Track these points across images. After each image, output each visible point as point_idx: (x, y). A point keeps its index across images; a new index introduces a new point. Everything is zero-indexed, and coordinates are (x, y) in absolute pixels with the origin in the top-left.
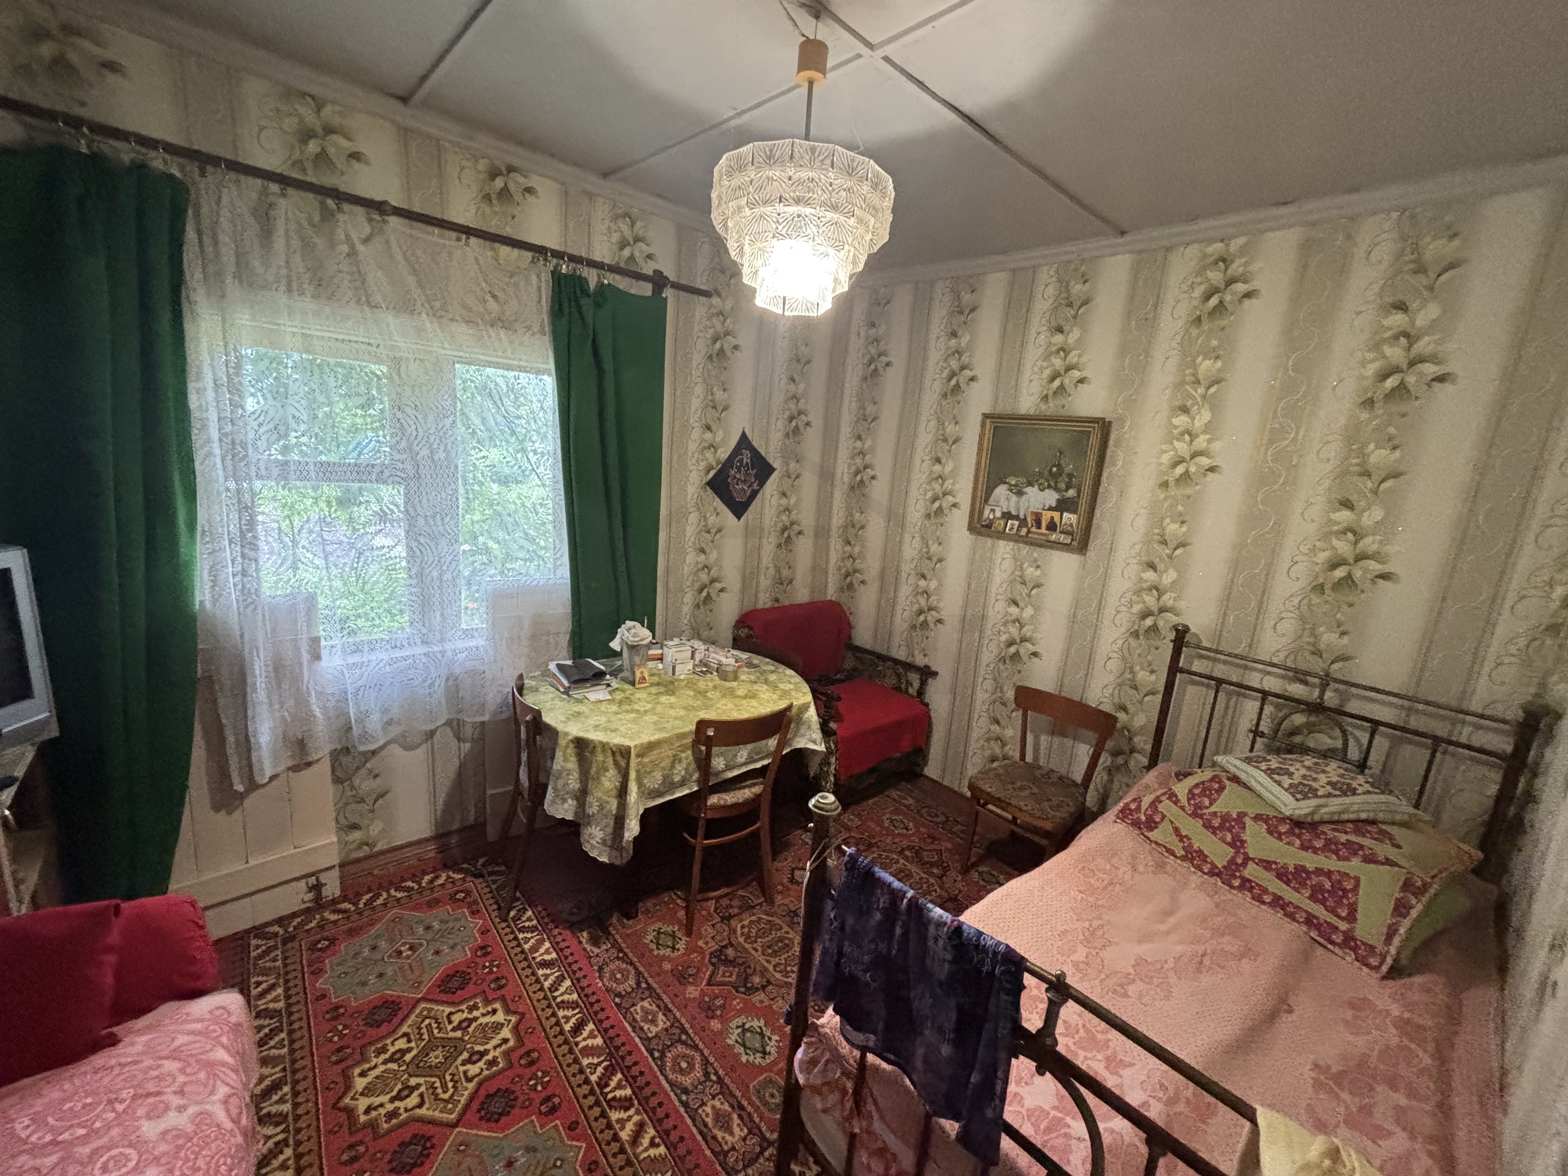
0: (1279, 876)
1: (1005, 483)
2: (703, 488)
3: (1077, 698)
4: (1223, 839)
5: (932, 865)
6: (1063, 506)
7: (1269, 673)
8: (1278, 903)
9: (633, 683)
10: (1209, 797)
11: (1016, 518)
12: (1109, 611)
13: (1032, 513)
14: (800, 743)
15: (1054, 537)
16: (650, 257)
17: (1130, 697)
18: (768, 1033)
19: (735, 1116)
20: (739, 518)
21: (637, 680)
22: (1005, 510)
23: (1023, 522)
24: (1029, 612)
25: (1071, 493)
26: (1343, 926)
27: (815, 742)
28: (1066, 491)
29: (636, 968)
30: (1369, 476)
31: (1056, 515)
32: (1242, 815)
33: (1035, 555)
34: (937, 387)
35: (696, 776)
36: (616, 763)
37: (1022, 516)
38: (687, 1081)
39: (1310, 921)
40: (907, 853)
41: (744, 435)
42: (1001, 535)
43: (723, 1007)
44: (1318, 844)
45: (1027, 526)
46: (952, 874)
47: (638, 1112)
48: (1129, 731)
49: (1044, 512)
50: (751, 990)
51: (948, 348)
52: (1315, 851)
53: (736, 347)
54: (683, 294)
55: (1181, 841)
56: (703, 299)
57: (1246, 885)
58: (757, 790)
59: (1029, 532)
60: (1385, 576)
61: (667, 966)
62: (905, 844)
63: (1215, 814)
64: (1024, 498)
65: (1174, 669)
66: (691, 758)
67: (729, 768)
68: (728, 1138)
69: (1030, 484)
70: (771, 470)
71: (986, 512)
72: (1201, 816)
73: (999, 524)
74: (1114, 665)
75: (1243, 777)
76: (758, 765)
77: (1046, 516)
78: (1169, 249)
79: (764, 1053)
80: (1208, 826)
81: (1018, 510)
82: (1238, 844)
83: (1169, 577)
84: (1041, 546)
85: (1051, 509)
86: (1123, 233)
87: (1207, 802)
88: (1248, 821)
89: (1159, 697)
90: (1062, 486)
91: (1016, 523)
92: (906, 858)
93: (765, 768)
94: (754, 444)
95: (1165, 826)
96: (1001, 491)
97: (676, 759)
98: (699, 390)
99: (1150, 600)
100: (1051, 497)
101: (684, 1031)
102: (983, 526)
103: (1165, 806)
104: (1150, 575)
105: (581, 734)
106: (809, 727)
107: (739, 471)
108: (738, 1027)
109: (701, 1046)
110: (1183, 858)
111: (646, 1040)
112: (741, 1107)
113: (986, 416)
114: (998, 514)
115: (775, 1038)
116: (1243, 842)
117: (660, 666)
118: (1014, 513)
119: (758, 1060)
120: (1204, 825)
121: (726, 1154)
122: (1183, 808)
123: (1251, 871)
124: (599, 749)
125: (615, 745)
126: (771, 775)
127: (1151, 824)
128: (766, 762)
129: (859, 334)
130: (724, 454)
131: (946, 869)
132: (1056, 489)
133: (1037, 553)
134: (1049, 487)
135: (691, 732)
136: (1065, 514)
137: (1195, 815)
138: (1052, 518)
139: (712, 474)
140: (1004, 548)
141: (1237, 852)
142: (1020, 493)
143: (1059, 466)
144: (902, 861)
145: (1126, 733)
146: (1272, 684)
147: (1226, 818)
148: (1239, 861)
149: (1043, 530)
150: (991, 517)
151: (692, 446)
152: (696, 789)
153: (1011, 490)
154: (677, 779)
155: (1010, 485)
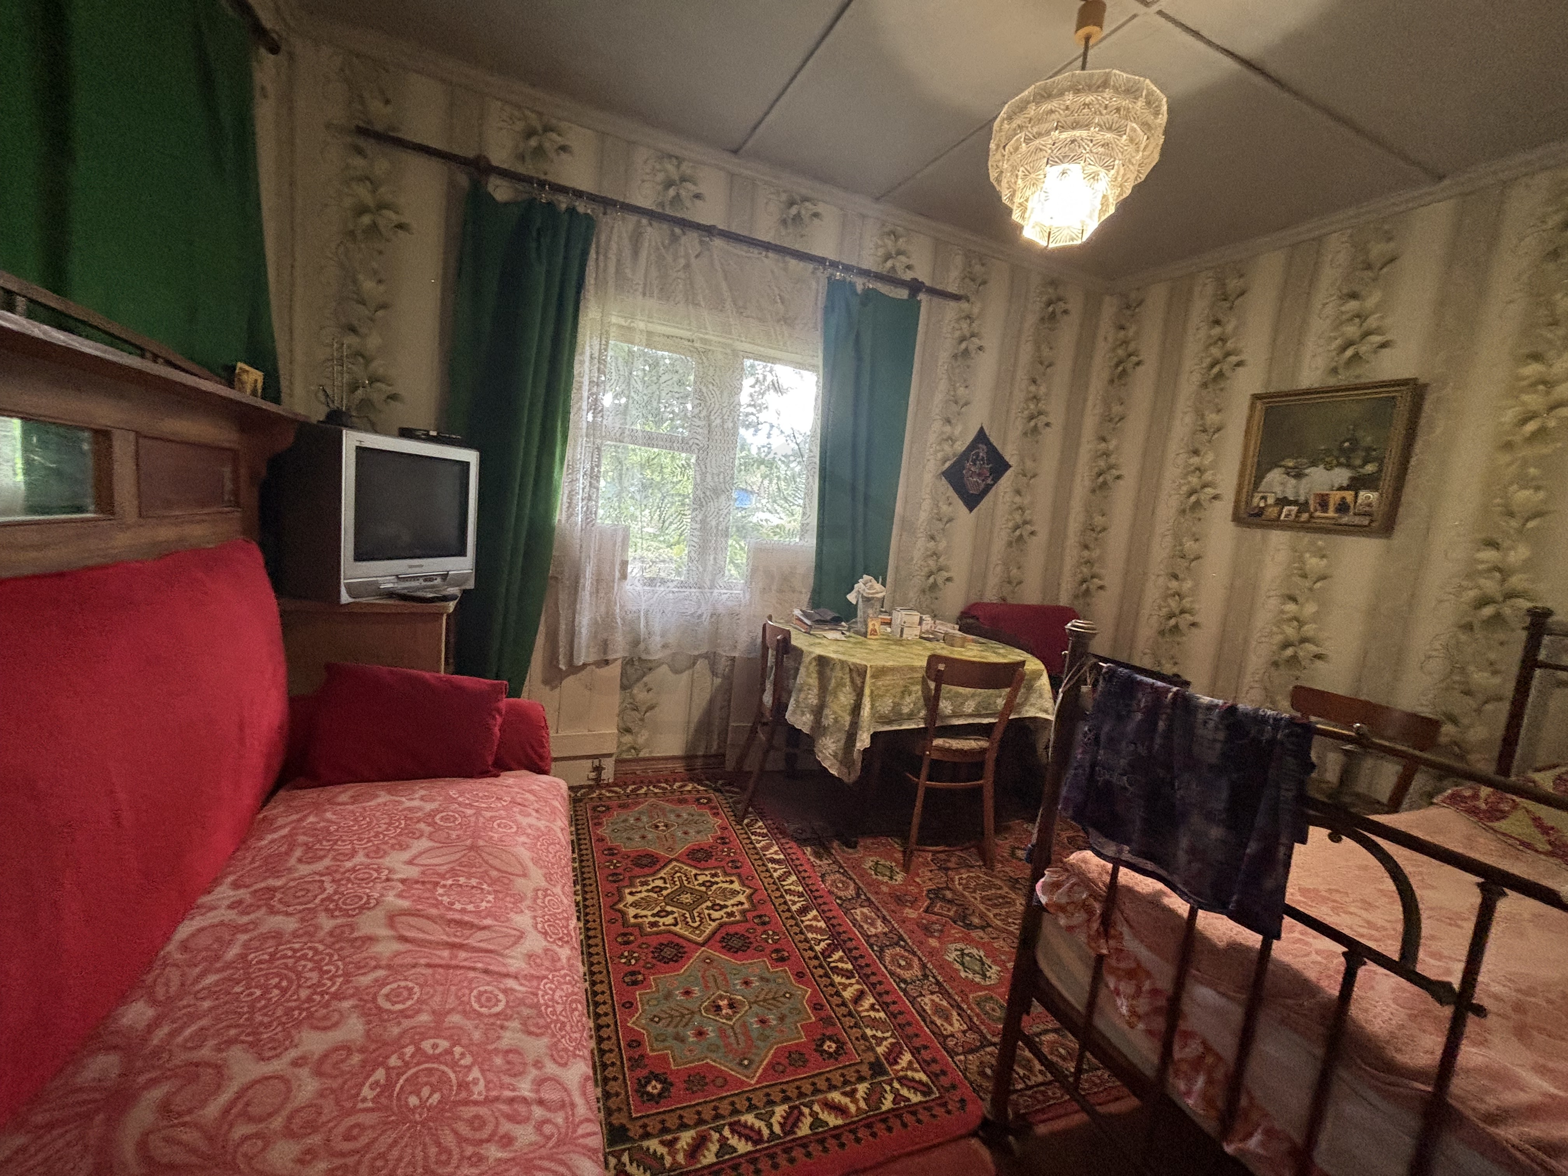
1: (1280, 466)
2: (938, 477)
6: (1356, 484)
9: (865, 635)
11: (1295, 503)
12: (1427, 601)
13: (1317, 495)
14: (1030, 712)
15: (1345, 520)
16: (909, 267)
17: (1460, 705)
18: (988, 961)
19: (955, 1013)
20: (971, 510)
21: (869, 630)
22: (1280, 496)
24: (1311, 608)
27: (1046, 711)
29: (855, 883)
31: (1349, 495)
33: (1320, 542)
34: (1196, 378)
35: (923, 713)
36: (852, 681)
37: (1302, 500)
38: (907, 975)
41: (982, 429)
42: (1275, 524)
43: (941, 931)
47: (858, 983)
48: (1459, 747)
49: (1332, 493)
50: (970, 926)
51: (1210, 336)
53: (980, 348)
54: (937, 298)
55: (1545, 834)
56: (953, 304)
58: (984, 744)
59: (1311, 517)
61: (885, 889)
64: (1304, 481)
66: (920, 693)
67: (955, 715)
68: (949, 1028)
69: (1314, 464)
70: (1007, 466)
71: (1256, 500)
73: (1272, 512)
74: (1437, 665)
76: (986, 721)
78: (1506, 185)
79: (984, 976)
81: (1297, 493)
83: (1519, 554)
84: (1328, 531)
85: (1341, 488)
86: (1441, 178)
89: (1505, 707)
90: (1358, 462)
91: (1295, 509)
93: (991, 726)
94: (992, 440)
96: (1275, 477)
97: (906, 691)
98: (943, 385)
99: (1490, 585)
100: (1342, 476)
101: (901, 938)
102: (1252, 515)
104: (1489, 555)
105: (822, 653)
106: (1041, 696)
107: (975, 464)
108: (956, 950)
109: (919, 953)
110: (1549, 854)
111: (867, 937)
112: (960, 1008)
113: (1256, 397)
114: (1271, 501)
115: (995, 968)
117: (889, 630)
118: (1292, 498)
119: (978, 978)
121: (946, 1037)
124: (838, 667)
125: (853, 664)
126: (997, 734)
127: (1496, 814)
128: (992, 720)
129: (1106, 338)
130: (960, 447)
132: (1348, 466)
134: (1340, 465)
135: (921, 667)
136: (1361, 493)
138: (1344, 498)
139: (947, 465)
140: (1278, 538)
142: (1299, 476)
143: (1352, 440)
145: (1456, 749)
149: (1331, 514)
150: (1262, 505)
151: (932, 438)
152: (922, 726)
153: (1288, 474)
154: (906, 710)
155: (1287, 468)
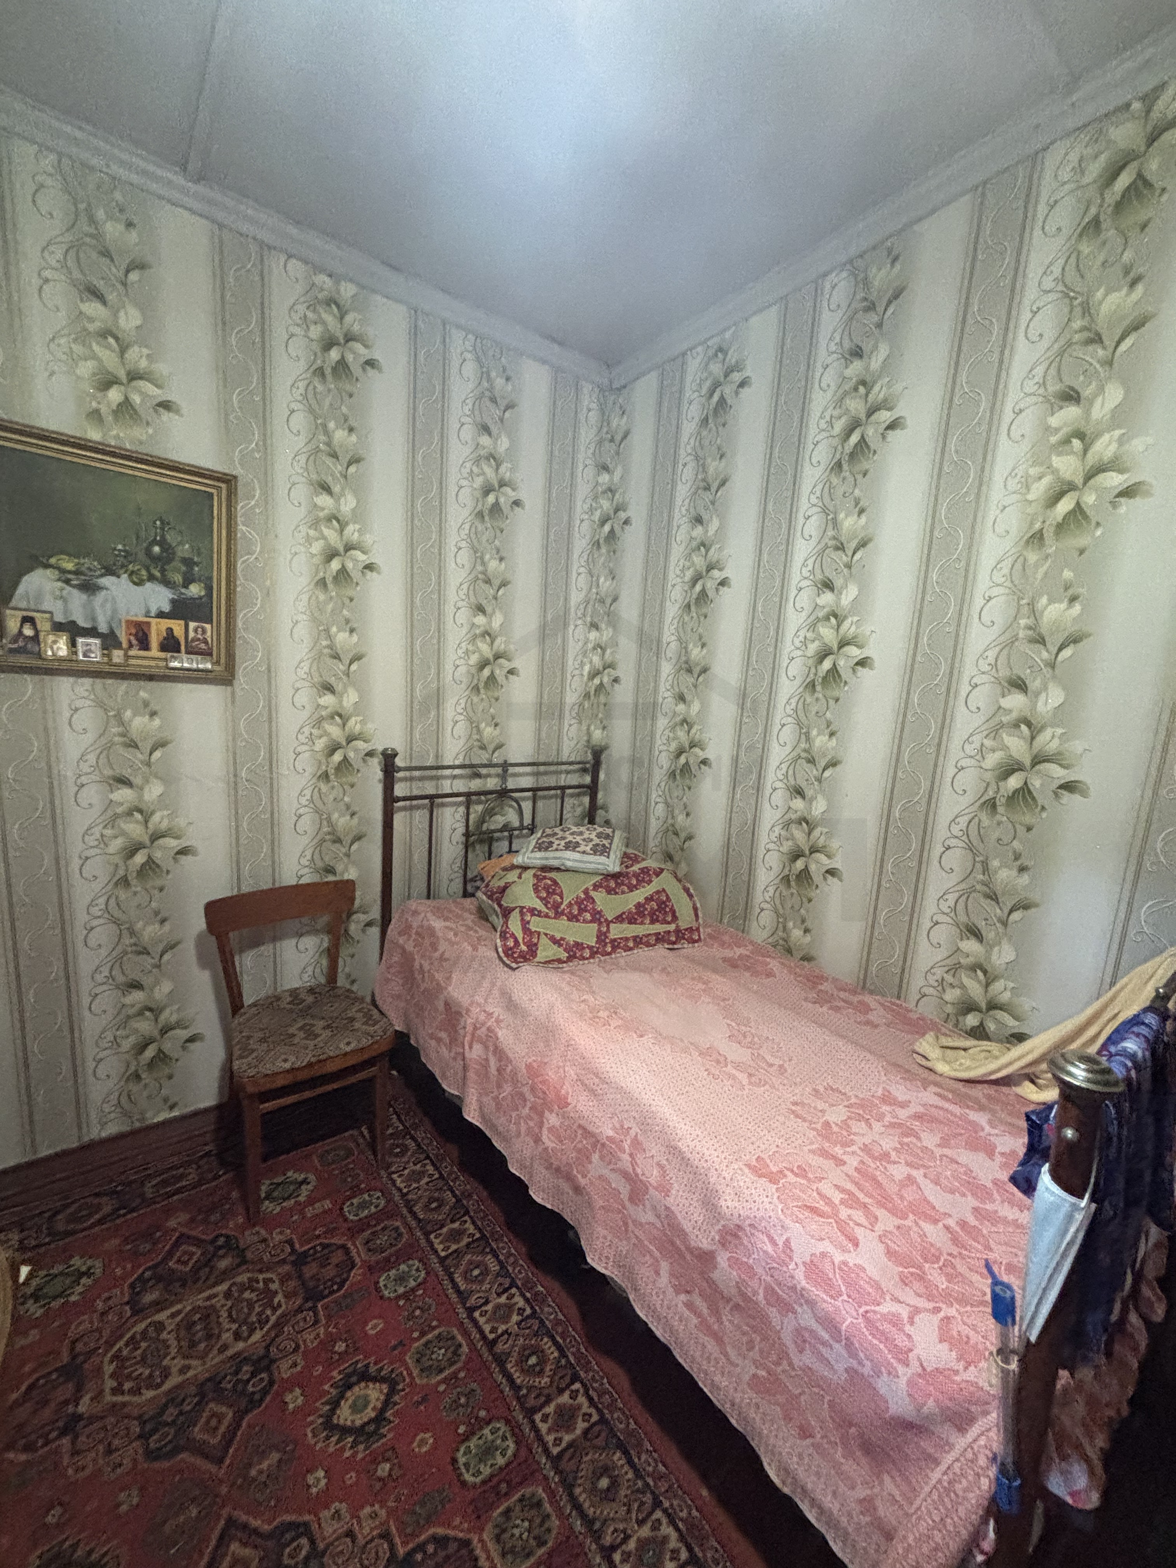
0: (632, 921)
1: (47, 566)
4: (585, 921)
6: (183, 611)
8: (638, 941)
10: (554, 893)
12: (285, 756)
17: (333, 855)
23: (110, 641)
24: (153, 791)
25: (195, 590)
26: (673, 926)
28: (186, 585)
31: (177, 627)
32: (586, 891)
33: (143, 694)
37: (103, 628)
39: (657, 938)
44: (634, 882)
45: (118, 646)
49: (154, 621)
52: (636, 887)
55: (560, 945)
57: (616, 945)
59: (127, 657)
60: (511, 671)
63: (570, 905)
64: (101, 596)
65: (389, 800)
69: (110, 571)
71: (13, 624)
72: (562, 913)
74: (307, 823)
75: (555, 863)
77: (157, 629)
80: (572, 918)
81: (94, 619)
82: (597, 917)
83: (351, 698)
84: (153, 679)
85: (161, 615)
87: (558, 898)
88: (592, 893)
90: (178, 578)
91: (96, 642)
95: (544, 940)
96: (40, 584)
99: (335, 731)
100: (159, 596)
103: (536, 924)
104: (328, 700)
110: (570, 958)
116: (600, 912)
118: (82, 623)
120: (569, 920)
122: (547, 916)
123: (616, 931)
127: (533, 949)
132: (167, 583)
133: (144, 691)
134: (151, 578)
136: (192, 625)
137: (558, 915)
138: (170, 630)
140: (74, 693)
141: (600, 923)
142: (89, 588)
143: (162, 543)
147: (579, 902)
148: (604, 929)
149: (155, 652)
153: (67, 582)
155: (63, 571)
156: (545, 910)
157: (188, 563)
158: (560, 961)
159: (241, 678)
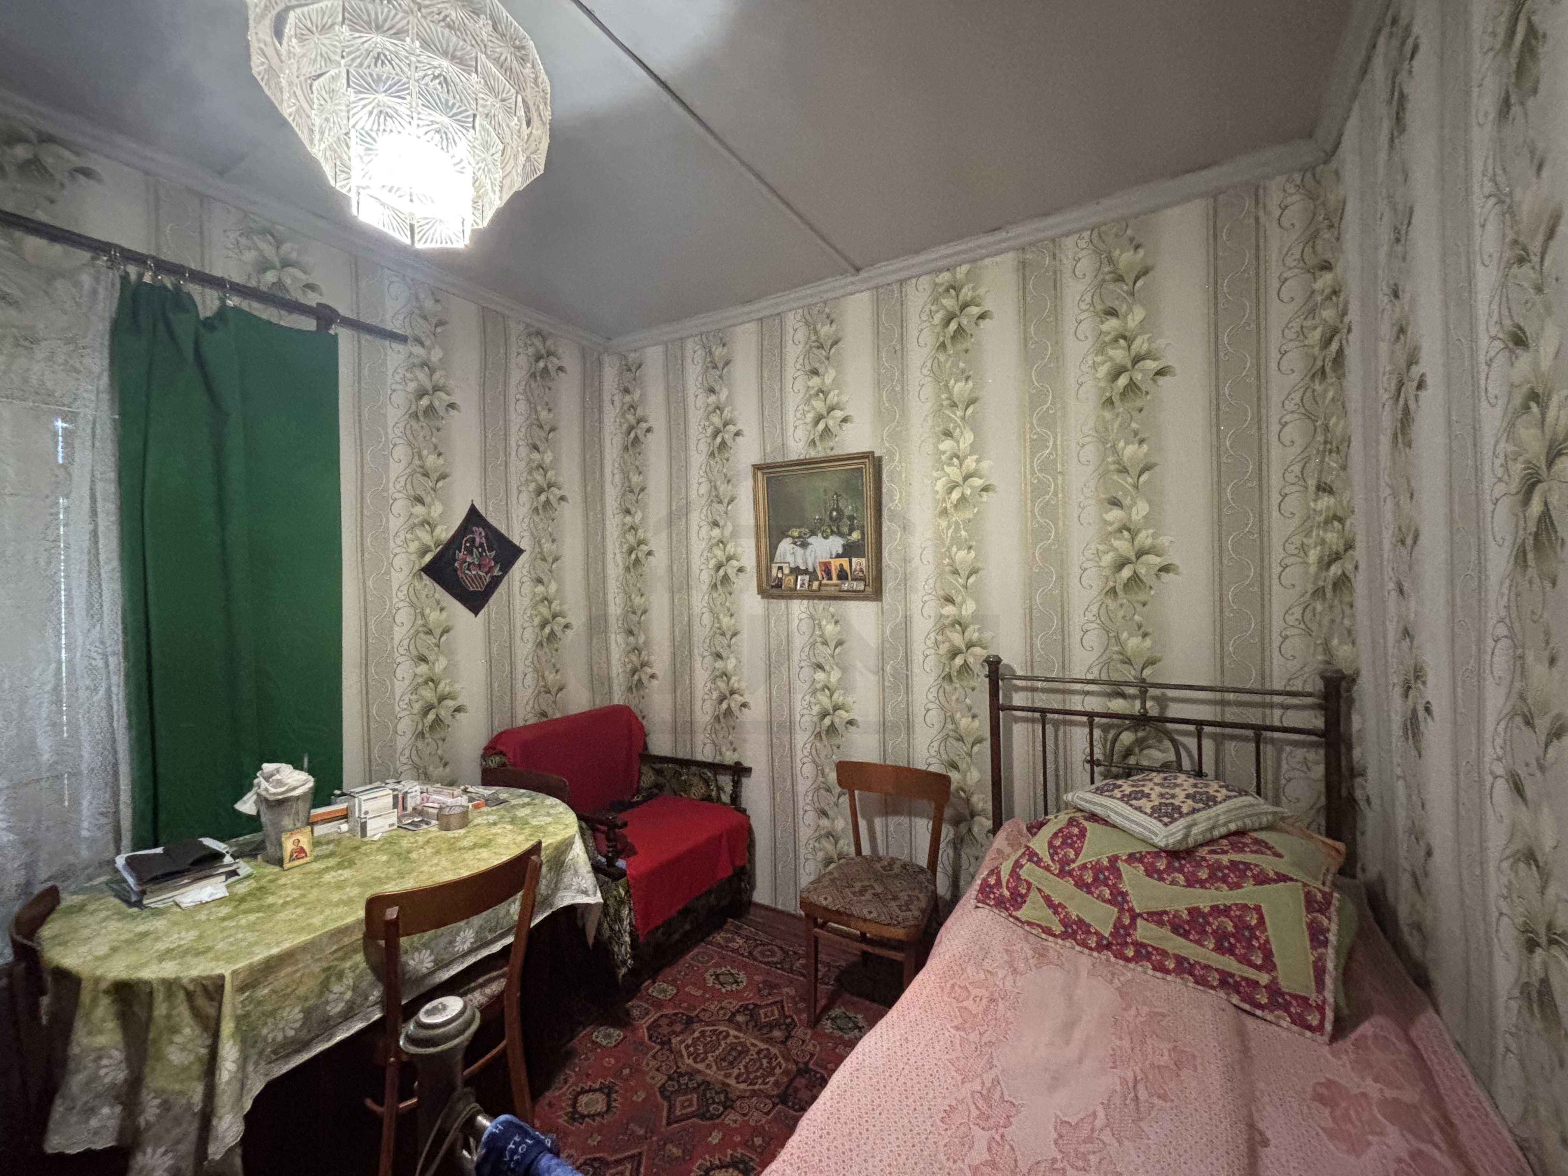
0: (1176, 929)
1: (788, 536)
2: (417, 575)
3: (903, 763)
4: (1100, 897)
5: (772, 1026)
6: (850, 550)
7: (1087, 693)
8: (1184, 967)
9: (280, 862)
10: (1071, 846)
11: (806, 572)
12: (917, 658)
13: (820, 563)
14: (566, 899)
16: (311, 287)
17: (958, 750)
20: (476, 614)
21: (287, 854)
22: (792, 565)
23: (813, 575)
24: (836, 675)
25: (856, 536)
26: (1264, 978)
27: (585, 893)
28: (850, 534)
30: (1127, 472)
31: (845, 562)
32: (1113, 860)
33: (832, 610)
34: (703, 447)
35: (376, 994)
36: (196, 1013)
37: (811, 569)
39: (1226, 982)
40: (740, 1018)
41: (473, 511)
42: (792, 594)
44: (1203, 874)
45: (817, 580)
46: (799, 1032)
48: (964, 792)
49: (832, 561)
51: (708, 405)
52: (1202, 884)
53: (452, 406)
54: (366, 338)
55: (1056, 913)
56: (397, 346)
57: (1143, 953)
58: (495, 988)
59: (820, 585)
60: (1165, 569)
62: (735, 1004)
63: (1084, 867)
64: (810, 549)
65: (996, 708)
66: (363, 965)
67: (441, 965)
69: (813, 533)
70: (518, 552)
71: (774, 571)
72: (1070, 873)
74: (934, 717)
75: (1099, 811)
76: (496, 948)
77: (835, 564)
78: (902, 282)
80: (1080, 884)
81: (806, 563)
82: (1118, 898)
83: (969, 608)
84: (835, 598)
85: (838, 556)
86: (858, 270)
87: (1072, 854)
88: (1121, 865)
89: (987, 744)
90: (845, 530)
92: (738, 1027)
93: (507, 949)
94: (491, 520)
95: (1034, 895)
96: (785, 545)
97: (331, 974)
98: (401, 452)
99: (955, 637)
100: (836, 544)
102: (773, 587)
103: (1028, 870)
104: (949, 610)
105: (124, 975)
106: (576, 873)
107: (470, 553)
110: (1064, 936)
113: (757, 468)
114: (786, 571)
116: (1124, 895)
117: (345, 827)
118: (802, 567)
120: (1076, 885)
122: (1047, 868)
123: (1144, 931)
124: (160, 996)
125: (193, 980)
126: (517, 959)
127: (1017, 900)
128: (510, 940)
129: (613, 402)
130: (445, 532)
131: (789, 1028)
132: (840, 534)
133: (834, 607)
134: (832, 532)
135: (358, 922)
136: (854, 560)
137: (1062, 874)
138: (841, 565)
139: (428, 558)
140: (799, 608)
141: (1121, 910)
142: (804, 545)
143: (838, 510)
144: (733, 1032)
145: (962, 793)
146: (1093, 704)
147: (1097, 869)
148: (1127, 922)
149: (835, 581)
151: (395, 522)
152: (377, 1016)
153: (795, 543)
154: (335, 1009)
155: (793, 538)
156: (1047, 860)
157: (851, 518)
158: (1048, 931)
159: (887, 596)
